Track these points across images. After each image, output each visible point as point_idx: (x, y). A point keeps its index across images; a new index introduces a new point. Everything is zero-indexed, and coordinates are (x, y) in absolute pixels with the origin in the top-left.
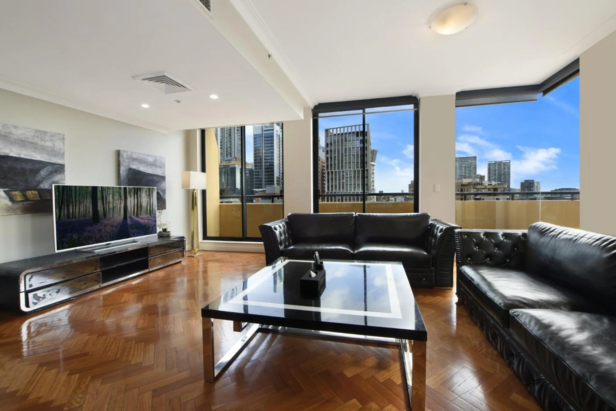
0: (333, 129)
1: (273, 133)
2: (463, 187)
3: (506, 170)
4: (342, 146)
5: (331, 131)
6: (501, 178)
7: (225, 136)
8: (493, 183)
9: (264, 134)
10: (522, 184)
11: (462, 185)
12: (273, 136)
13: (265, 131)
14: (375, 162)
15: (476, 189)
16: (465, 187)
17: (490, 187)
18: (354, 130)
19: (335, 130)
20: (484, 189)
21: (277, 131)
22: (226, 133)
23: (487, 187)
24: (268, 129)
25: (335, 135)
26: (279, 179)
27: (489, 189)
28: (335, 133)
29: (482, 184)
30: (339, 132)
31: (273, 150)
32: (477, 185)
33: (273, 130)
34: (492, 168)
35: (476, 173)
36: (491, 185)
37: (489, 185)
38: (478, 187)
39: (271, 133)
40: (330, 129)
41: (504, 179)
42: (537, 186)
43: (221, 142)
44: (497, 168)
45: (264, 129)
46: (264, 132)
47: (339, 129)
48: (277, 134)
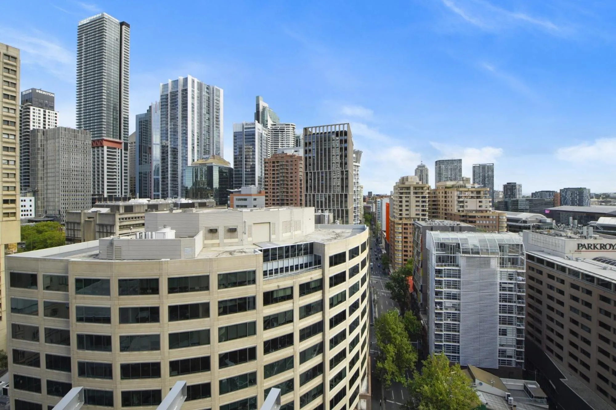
0: (312, 128)
1: (255, 131)
2: (447, 190)
3: (490, 173)
4: (321, 146)
5: (310, 129)
6: (485, 181)
7: (203, 133)
8: (476, 186)
9: (245, 132)
10: (505, 187)
11: (446, 188)
12: (254, 135)
13: (246, 128)
14: (359, 163)
15: (460, 191)
16: (450, 189)
17: (473, 189)
18: (333, 130)
19: (314, 129)
20: (467, 191)
21: (259, 129)
22: (204, 130)
23: (470, 190)
24: (249, 126)
25: (314, 134)
26: (261, 178)
27: (472, 192)
28: (314, 132)
29: (465, 187)
30: (318, 132)
31: (255, 148)
32: (460, 187)
33: (254, 128)
34: (477, 170)
35: (461, 176)
36: (474, 187)
37: (472, 187)
38: (461, 189)
39: (252, 131)
40: (309, 128)
41: (488, 181)
42: (519, 189)
43: (198, 139)
44: (481, 171)
45: (245, 127)
46: (245, 130)
47: (318, 128)
48: (259, 132)
